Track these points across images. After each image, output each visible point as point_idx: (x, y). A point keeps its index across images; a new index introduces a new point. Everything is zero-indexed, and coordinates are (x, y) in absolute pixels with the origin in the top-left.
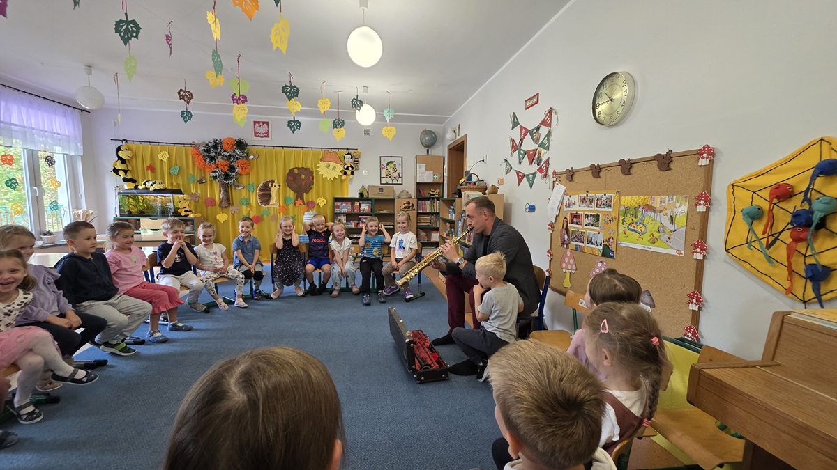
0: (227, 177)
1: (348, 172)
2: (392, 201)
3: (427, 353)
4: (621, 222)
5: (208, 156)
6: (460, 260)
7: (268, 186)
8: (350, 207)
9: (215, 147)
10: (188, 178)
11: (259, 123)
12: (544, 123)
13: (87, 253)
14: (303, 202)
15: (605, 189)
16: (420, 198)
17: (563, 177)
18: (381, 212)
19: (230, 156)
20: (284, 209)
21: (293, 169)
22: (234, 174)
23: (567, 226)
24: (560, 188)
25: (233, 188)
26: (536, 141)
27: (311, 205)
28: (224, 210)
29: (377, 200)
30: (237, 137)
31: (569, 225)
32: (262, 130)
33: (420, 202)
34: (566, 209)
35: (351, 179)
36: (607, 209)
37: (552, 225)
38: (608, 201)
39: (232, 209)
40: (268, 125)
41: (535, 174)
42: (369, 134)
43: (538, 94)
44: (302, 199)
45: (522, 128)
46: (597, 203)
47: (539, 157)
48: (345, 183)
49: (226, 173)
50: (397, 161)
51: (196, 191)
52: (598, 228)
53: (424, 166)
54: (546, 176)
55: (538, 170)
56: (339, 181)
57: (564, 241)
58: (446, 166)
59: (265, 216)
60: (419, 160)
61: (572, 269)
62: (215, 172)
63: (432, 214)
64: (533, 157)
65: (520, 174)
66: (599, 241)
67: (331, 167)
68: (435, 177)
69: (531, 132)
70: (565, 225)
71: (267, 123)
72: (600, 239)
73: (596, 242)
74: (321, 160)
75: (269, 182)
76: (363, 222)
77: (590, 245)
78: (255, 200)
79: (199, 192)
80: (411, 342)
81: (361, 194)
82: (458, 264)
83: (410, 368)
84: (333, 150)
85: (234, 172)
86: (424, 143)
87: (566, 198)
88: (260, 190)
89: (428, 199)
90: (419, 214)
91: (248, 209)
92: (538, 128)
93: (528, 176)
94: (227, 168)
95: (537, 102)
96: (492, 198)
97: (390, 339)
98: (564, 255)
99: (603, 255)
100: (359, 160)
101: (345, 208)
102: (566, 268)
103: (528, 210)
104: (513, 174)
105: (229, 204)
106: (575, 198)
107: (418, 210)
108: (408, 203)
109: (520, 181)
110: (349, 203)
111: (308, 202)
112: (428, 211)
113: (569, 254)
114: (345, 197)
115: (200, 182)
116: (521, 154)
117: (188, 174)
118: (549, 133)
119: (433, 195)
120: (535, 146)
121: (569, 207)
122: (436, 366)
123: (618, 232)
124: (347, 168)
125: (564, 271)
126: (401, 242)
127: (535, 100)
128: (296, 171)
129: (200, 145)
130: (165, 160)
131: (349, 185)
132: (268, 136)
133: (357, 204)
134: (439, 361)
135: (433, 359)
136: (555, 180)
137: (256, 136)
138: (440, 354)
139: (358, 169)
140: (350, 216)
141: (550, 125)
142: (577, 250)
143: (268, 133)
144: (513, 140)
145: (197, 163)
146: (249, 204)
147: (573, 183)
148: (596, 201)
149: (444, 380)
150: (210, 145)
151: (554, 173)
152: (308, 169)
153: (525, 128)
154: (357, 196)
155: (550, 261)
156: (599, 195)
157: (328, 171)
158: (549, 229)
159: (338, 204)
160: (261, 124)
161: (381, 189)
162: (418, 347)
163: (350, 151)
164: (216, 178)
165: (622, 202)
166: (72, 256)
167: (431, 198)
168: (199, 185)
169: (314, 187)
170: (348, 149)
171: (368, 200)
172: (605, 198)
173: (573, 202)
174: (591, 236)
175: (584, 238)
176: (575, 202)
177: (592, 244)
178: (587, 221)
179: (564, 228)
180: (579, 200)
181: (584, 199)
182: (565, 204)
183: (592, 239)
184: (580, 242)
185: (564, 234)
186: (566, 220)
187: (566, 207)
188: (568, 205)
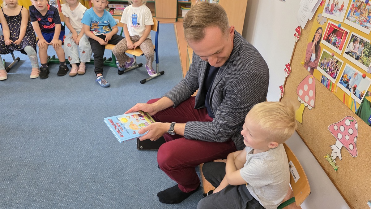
23: (319, 42)
31: (323, 42)
34: (325, 14)
37: (299, 31)
57: (310, 61)
61: (308, 103)
66: (360, 90)
70: (317, 39)
73: (355, 88)
77: (343, 88)
98: (304, 81)
102: (303, 98)
113: (310, 81)
121: (331, 12)
126: (134, 17)
155: (287, 78)
158: (295, 35)
173: (340, 6)
174: (350, 75)
175: (339, 72)
176: (343, 6)
177: (347, 87)
178: (351, 48)
179: (315, 42)
180: (351, 6)
181: (359, 7)
182: (326, 6)
183: (349, 80)
184: (331, 75)
185: (312, 52)
186: (320, 31)
187: (327, 10)
188: (330, 9)
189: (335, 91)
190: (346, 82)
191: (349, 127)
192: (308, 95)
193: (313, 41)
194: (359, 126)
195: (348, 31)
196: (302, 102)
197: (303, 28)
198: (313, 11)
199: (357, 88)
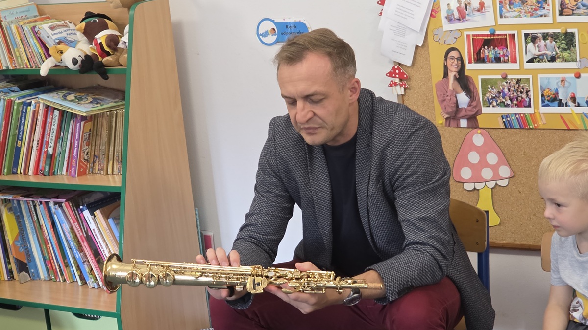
23: (461, 70)
31: (470, 67)
34: (447, 26)
37: (401, 74)
46: (563, 5)
52: (573, 65)
57: (457, 110)
61: (496, 177)
66: (582, 96)
70: (453, 69)
73: (574, 99)
77: (555, 109)
102: (477, 180)
113: (478, 140)
121: (462, 18)
125: (469, 187)
142: (508, 125)
174: (553, 87)
175: (531, 94)
176: (482, 5)
177: (560, 104)
178: (533, 51)
179: (451, 76)
182: (444, 14)
183: (557, 93)
184: (518, 105)
185: (455, 93)
186: (454, 54)
187: (450, 19)
188: (456, 15)
189: (541, 123)
190: (553, 99)
192: (487, 165)
193: (446, 75)
195: (515, 32)
196: (479, 186)
197: (409, 63)
198: (421, 30)
199: (577, 96)
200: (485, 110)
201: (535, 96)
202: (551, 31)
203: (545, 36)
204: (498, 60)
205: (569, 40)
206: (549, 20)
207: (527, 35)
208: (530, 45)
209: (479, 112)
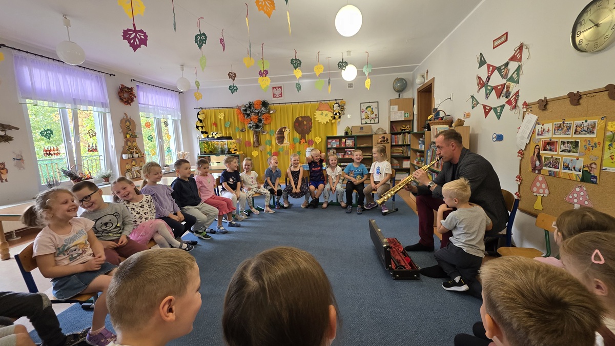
0: (257, 126)
1: (337, 117)
2: (371, 136)
3: (401, 256)
4: (607, 147)
5: (246, 114)
6: (431, 184)
7: (282, 131)
8: (338, 143)
9: (250, 107)
10: (235, 129)
11: (275, 88)
12: (513, 58)
13: (186, 177)
14: (306, 141)
15: (587, 115)
16: (393, 133)
17: (536, 108)
18: (362, 146)
19: (259, 112)
20: (293, 146)
21: (298, 118)
22: (261, 124)
23: (538, 153)
24: (532, 118)
25: (261, 134)
26: (503, 77)
27: (310, 143)
28: (256, 148)
29: (358, 137)
30: (262, 99)
31: (541, 152)
32: (277, 92)
33: (393, 136)
34: (537, 137)
35: (339, 122)
36: (588, 136)
37: (521, 153)
38: (590, 127)
39: (261, 148)
40: (281, 88)
41: (503, 107)
42: (352, 87)
43: (507, 33)
44: (305, 138)
45: (489, 66)
46: (576, 130)
47: (507, 91)
48: (334, 125)
49: (256, 124)
50: (374, 105)
51: (240, 137)
52: (576, 154)
53: (396, 107)
54: (515, 107)
55: (507, 102)
56: (330, 124)
57: (535, 167)
58: (415, 106)
59: (281, 152)
60: (392, 102)
61: (544, 193)
62: (250, 124)
63: (403, 145)
64: (500, 91)
65: (487, 107)
66: (577, 167)
67: (324, 114)
68: (406, 115)
69: (499, 69)
70: (536, 152)
71: (281, 87)
72: (580, 164)
73: (574, 168)
74: (317, 110)
75: (283, 128)
76: (348, 154)
77: (567, 171)
78: (274, 141)
79: (241, 137)
80: (388, 247)
81: (346, 133)
82: (429, 186)
83: (387, 267)
84: (325, 102)
85: (261, 123)
86: (397, 89)
87: (539, 127)
88: (278, 134)
89: (400, 134)
90: (392, 146)
91: (271, 147)
92: (507, 64)
93: (495, 109)
94: (257, 120)
95: (506, 40)
96: (459, 130)
97: (370, 243)
98: (536, 180)
99: (583, 180)
100: (345, 107)
101: (335, 144)
102: (538, 192)
103: (495, 139)
104: (480, 108)
105: (259, 145)
106: (548, 126)
107: (391, 143)
108: (384, 138)
109: (486, 114)
110: (338, 140)
111: (309, 141)
112: (400, 143)
113: (540, 178)
114: (335, 135)
115: (242, 131)
116: (488, 89)
117: (235, 126)
118: (519, 68)
119: (405, 130)
120: (504, 81)
121: (541, 135)
122: (408, 268)
123: (602, 157)
124: (336, 114)
125: (535, 194)
126: (378, 169)
127: (503, 39)
128: (300, 119)
129: (241, 107)
130: (222, 118)
131: (338, 127)
132: (281, 96)
133: (344, 140)
134: (411, 264)
135: (406, 262)
136: (525, 110)
137: (274, 97)
138: (412, 259)
139: (344, 114)
140: (338, 150)
141: (520, 60)
142: (550, 175)
143: (281, 94)
144: (480, 78)
145: (240, 119)
146: (271, 144)
147: (546, 113)
148: (574, 128)
149: (416, 279)
150: (247, 106)
151: (525, 104)
152: (308, 117)
153: (492, 66)
154: (343, 134)
155: (519, 186)
156: (579, 122)
157: (322, 117)
158: (518, 156)
159: (330, 141)
160: (277, 88)
161: (362, 128)
162: (394, 251)
163: (337, 101)
164: (250, 127)
165: (609, 128)
166: (178, 179)
167: (403, 133)
168: (241, 133)
169: (313, 129)
170: (336, 100)
171: (352, 137)
172: (586, 124)
173: (547, 130)
174: (568, 162)
175: (560, 164)
176: (549, 130)
177: (569, 169)
178: (563, 147)
179: (535, 154)
180: (554, 128)
181: (560, 127)
182: (537, 133)
183: (569, 165)
184: (554, 168)
185: (536, 161)
186: (537, 147)
187: (538, 135)
188: (540, 133)
189: (561, 176)
190: (567, 167)
191: (580, 192)
192: (542, 188)
193: (534, 154)
194: (586, 187)
195: (558, 140)
196: (538, 195)
197: (523, 149)
198: (528, 138)
199: (576, 167)
200: (544, 168)
201: (561, 165)
202: (570, 140)
203: (568, 142)
204: (551, 150)
205: (576, 144)
206: (570, 136)
207: (561, 141)
208: (562, 145)
209: (542, 169)
